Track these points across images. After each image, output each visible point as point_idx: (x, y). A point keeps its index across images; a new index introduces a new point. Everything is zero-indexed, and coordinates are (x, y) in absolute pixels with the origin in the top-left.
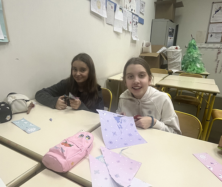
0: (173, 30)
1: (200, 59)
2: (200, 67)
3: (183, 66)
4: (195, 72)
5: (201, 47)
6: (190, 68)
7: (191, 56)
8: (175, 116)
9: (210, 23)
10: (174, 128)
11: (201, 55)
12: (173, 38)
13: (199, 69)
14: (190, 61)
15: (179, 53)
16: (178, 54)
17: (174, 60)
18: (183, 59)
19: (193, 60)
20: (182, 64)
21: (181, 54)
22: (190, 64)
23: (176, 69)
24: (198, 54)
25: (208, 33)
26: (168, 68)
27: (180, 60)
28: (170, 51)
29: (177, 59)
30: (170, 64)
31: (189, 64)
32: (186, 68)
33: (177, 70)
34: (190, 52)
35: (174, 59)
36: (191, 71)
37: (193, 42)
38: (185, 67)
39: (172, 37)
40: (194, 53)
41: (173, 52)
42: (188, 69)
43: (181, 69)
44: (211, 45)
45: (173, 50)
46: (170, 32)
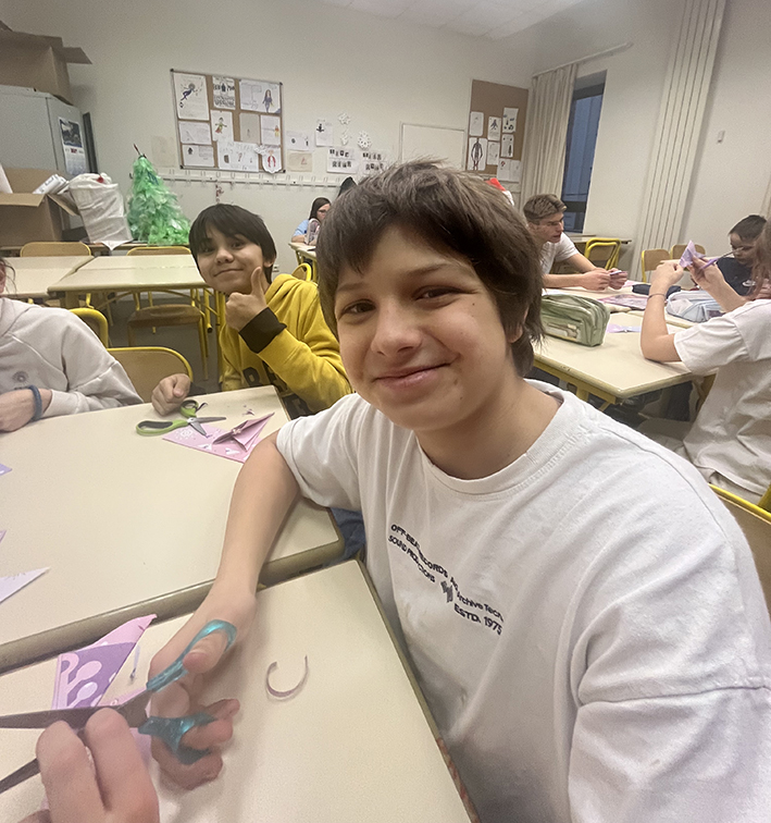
0: (75, 126)
1: (175, 207)
2: (180, 228)
3: (135, 228)
4: (172, 243)
5: (171, 177)
6: (155, 233)
7: (149, 200)
8: (109, 363)
9: (179, 119)
10: (118, 396)
11: (174, 197)
12: (82, 149)
13: (179, 233)
14: (150, 215)
15: (113, 193)
16: (109, 195)
17: (103, 213)
18: (128, 211)
19: (157, 211)
20: (131, 224)
21: (117, 195)
22: (154, 223)
23: (116, 237)
24: (166, 196)
25: (181, 144)
26: (91, 238)
27: (121, 214)
28: (80, 189)
29: (111, 210)
30: (92, 227)
31: (150, 222)
32: (146, 235)
33: (119, 239)
34: (144, 192)
35: (100, 211)
36: (160, 241)
37: (144, 165)
38: (141, 232)
39: (78, 149)
40: (154, 194)
41: (90, 190)
42: (151, 237)
43: (131, 239)
44: (195, 175)
45: (90, 186)
46: (65, 133)
